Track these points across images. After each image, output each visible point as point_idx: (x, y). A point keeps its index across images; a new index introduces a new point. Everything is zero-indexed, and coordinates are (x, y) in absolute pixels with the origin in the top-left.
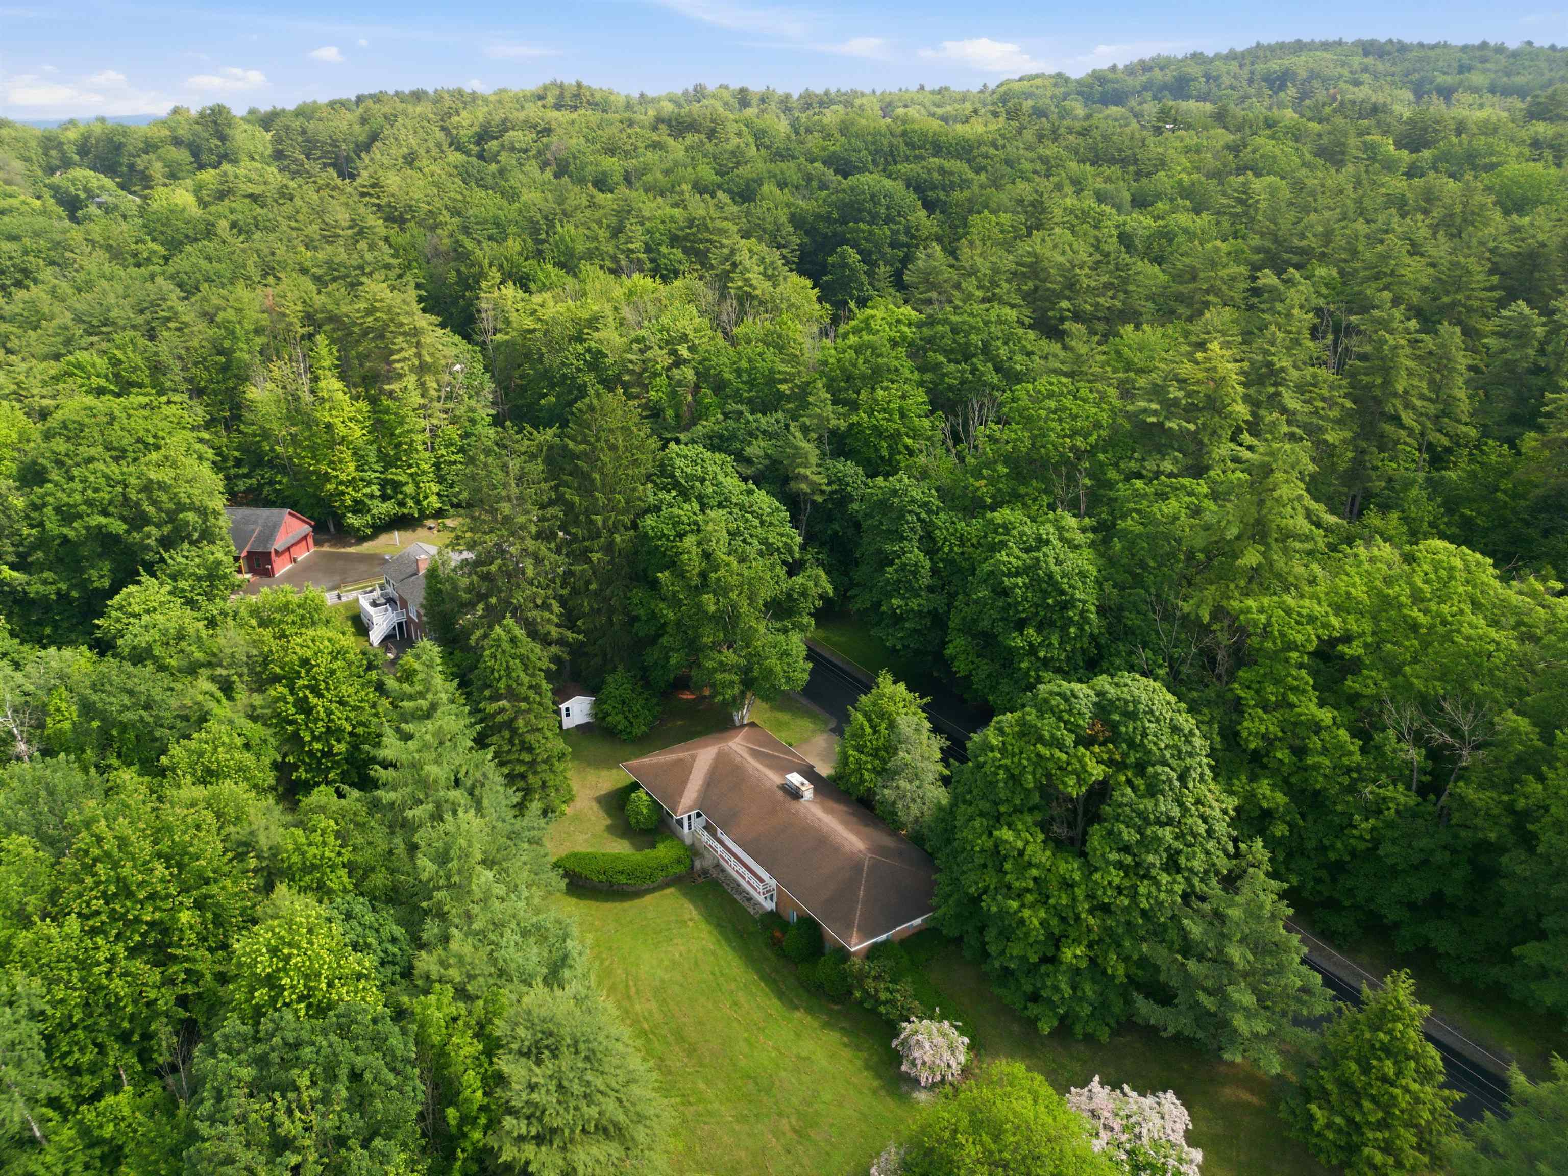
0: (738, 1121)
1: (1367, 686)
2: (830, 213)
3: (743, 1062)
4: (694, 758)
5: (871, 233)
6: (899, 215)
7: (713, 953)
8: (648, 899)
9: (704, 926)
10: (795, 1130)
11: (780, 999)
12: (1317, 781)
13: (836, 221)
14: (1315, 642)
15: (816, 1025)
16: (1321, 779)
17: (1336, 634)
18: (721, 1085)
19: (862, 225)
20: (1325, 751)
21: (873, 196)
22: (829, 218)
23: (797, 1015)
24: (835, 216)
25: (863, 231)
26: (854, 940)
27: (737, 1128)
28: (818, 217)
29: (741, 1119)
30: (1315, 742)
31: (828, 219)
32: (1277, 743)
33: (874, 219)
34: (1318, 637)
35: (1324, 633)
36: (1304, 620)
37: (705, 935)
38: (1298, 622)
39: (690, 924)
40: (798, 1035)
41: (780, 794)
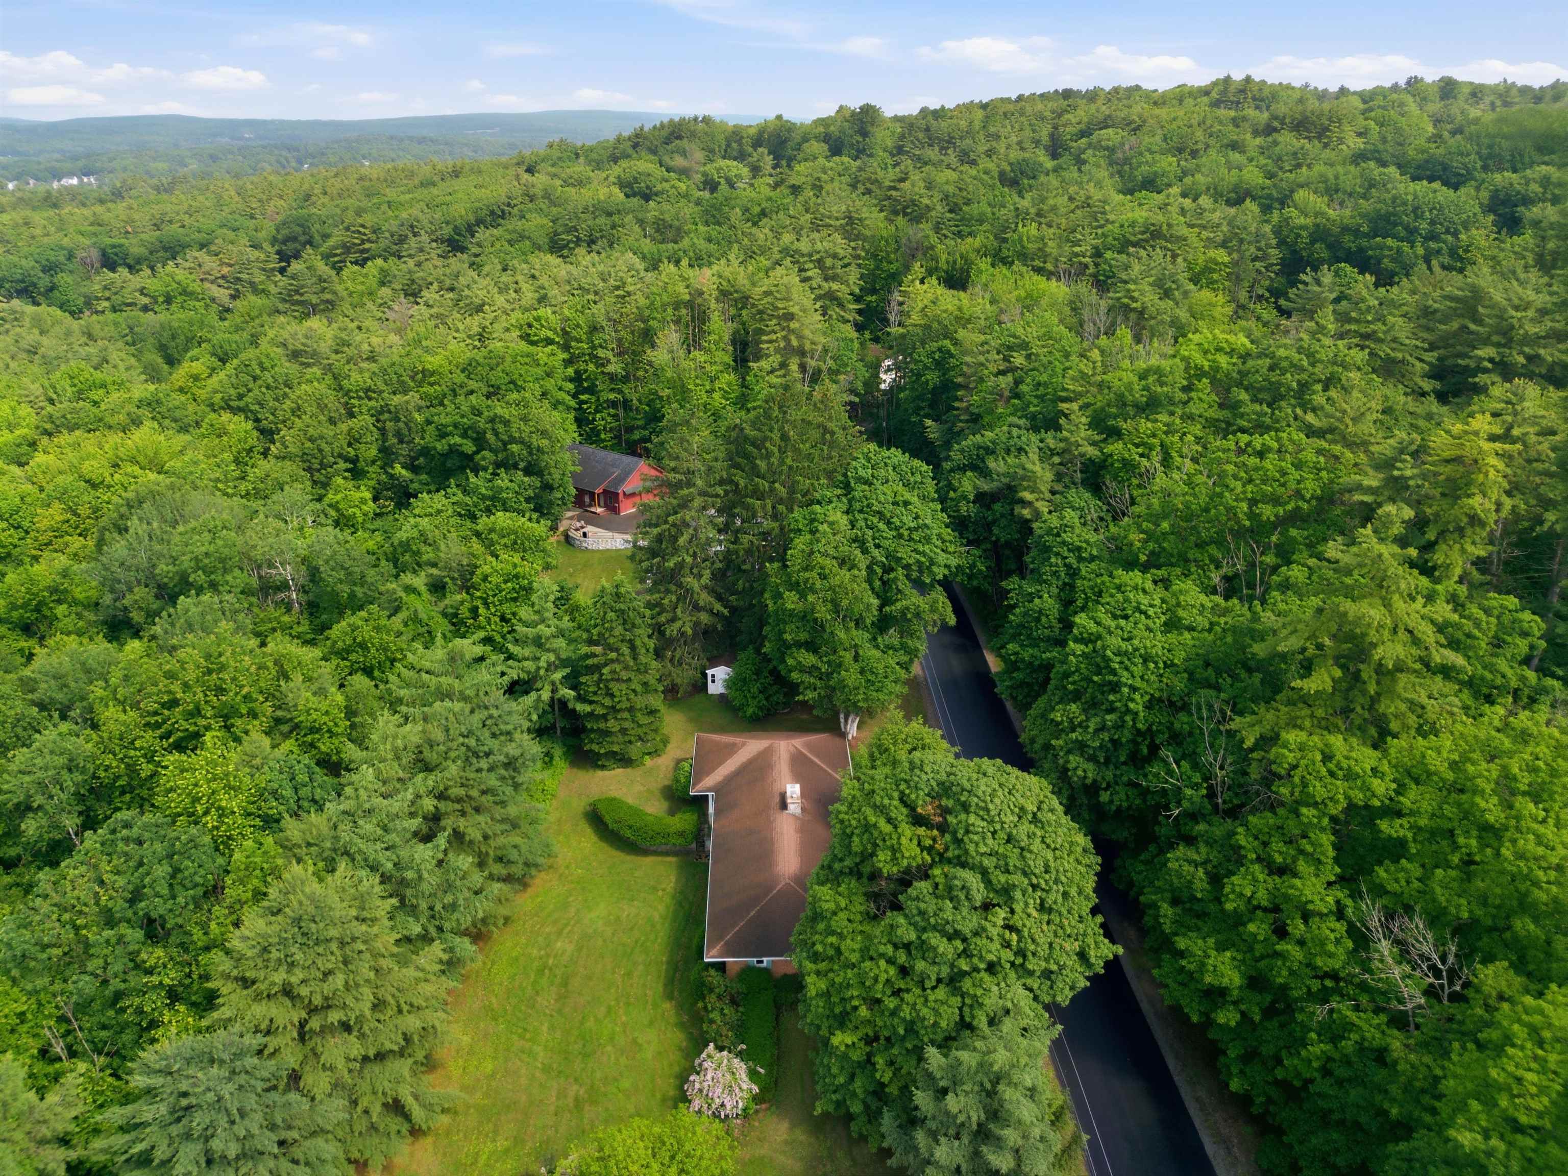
0: (543, 1070)
1: (1397, 881)
2: (1360, 225)
3: (590, 1024)
4: (744, 744)
5: (1399, 251)
6: (1447, 232)
7: (653, 926)
8: (649, 860)
9: (668, 900)
10: (576, 1100)
11: (665, 985)
12: (1279, 975)
13: (1366, 235)
14: (1343, 804)
15: (673, 1019)
16: (1285, 973)
17: (1376, 803)
18: (558, 1035)
19: (1389, 242)
20: (1301, 943)
21: (1415, 209)
22: (1358, 230)
23: (667, 1005)
24: (1365, 229)
25: (1391, 249)
26: (714, 952)
27: (538, 1074)
28: (1345, 229)
29: (547, 1069)
30: (1297, 927)
31: (1356, 232)
32: (1259, 913)
33: (1411, 234)
34: (1347, 797)
35: (1358, 797)
36: (1340, 773)
37: (661, 908)
38: (1332, 774)
39: (660, 893)
40: (651, 1023)
41: (777, 799)
